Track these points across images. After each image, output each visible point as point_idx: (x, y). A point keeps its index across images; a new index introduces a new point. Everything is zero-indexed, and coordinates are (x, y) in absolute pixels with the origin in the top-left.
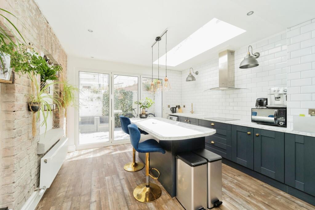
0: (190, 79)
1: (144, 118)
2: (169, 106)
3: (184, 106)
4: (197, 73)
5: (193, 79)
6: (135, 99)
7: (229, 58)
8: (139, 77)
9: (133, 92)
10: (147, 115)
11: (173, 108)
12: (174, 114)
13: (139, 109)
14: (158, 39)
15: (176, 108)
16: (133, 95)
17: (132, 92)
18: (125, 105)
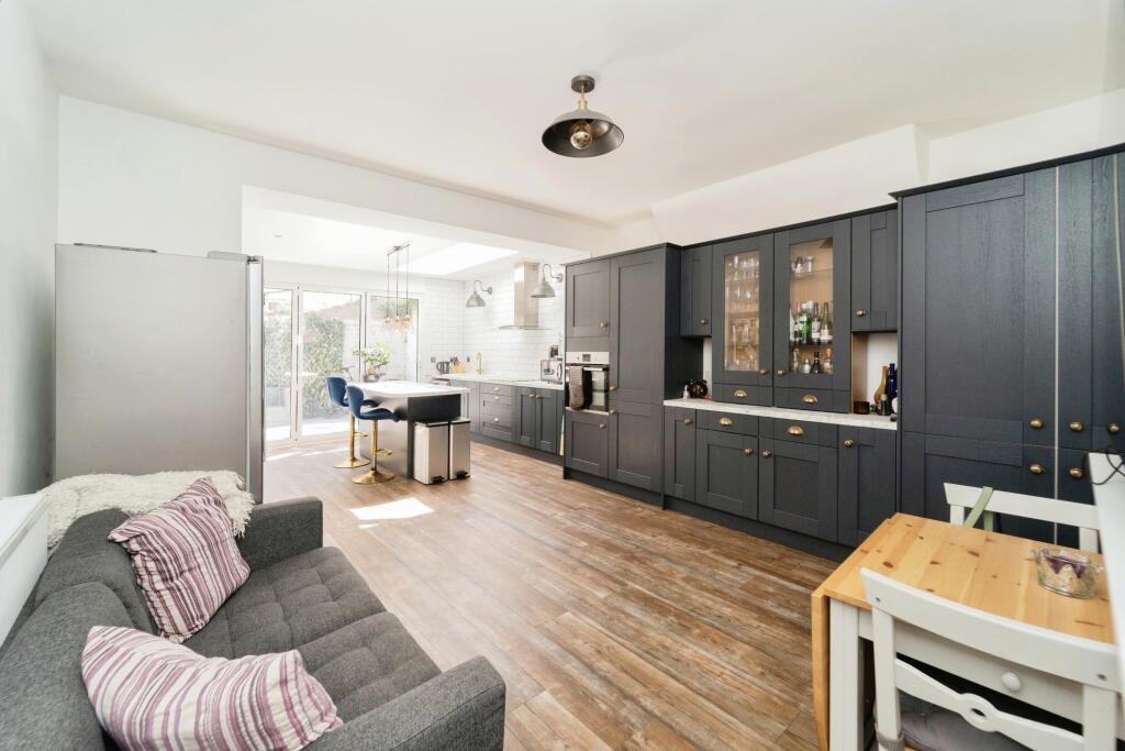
0: (473, 303)
1: (371, 381)
2: (433, 360)
3: (468, 360)
4: (490, 291)
5: (480, 302)
6: (351, 341)
7: (526, 275)
8: (363, 294)
9: (346, 322)
10: (377, 377)
11: (442, 363)
12: (445, 376)
13: (362, 365)
14: (398, 248)
15: (448, 363)
16: (346, 332)
17: (341, 323)
18: (321, 357)
